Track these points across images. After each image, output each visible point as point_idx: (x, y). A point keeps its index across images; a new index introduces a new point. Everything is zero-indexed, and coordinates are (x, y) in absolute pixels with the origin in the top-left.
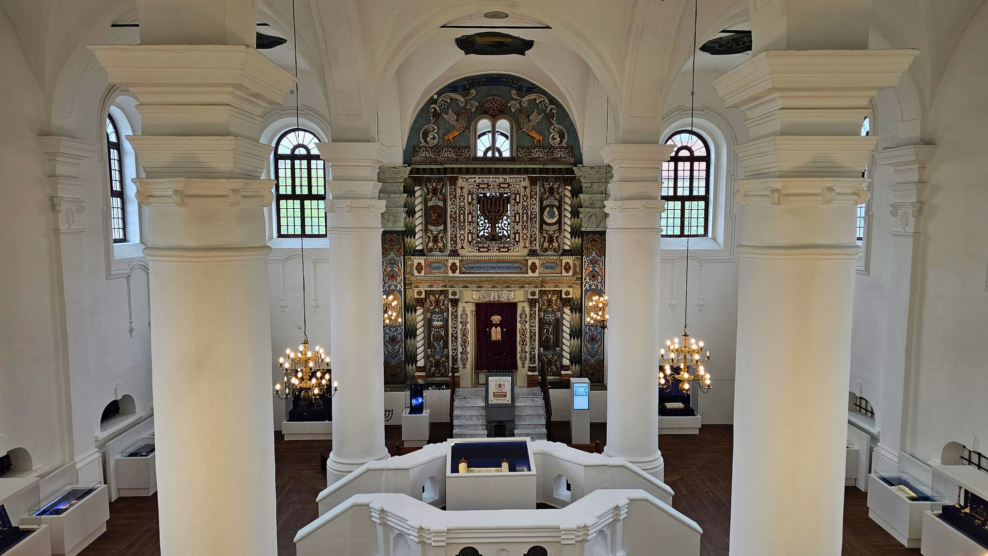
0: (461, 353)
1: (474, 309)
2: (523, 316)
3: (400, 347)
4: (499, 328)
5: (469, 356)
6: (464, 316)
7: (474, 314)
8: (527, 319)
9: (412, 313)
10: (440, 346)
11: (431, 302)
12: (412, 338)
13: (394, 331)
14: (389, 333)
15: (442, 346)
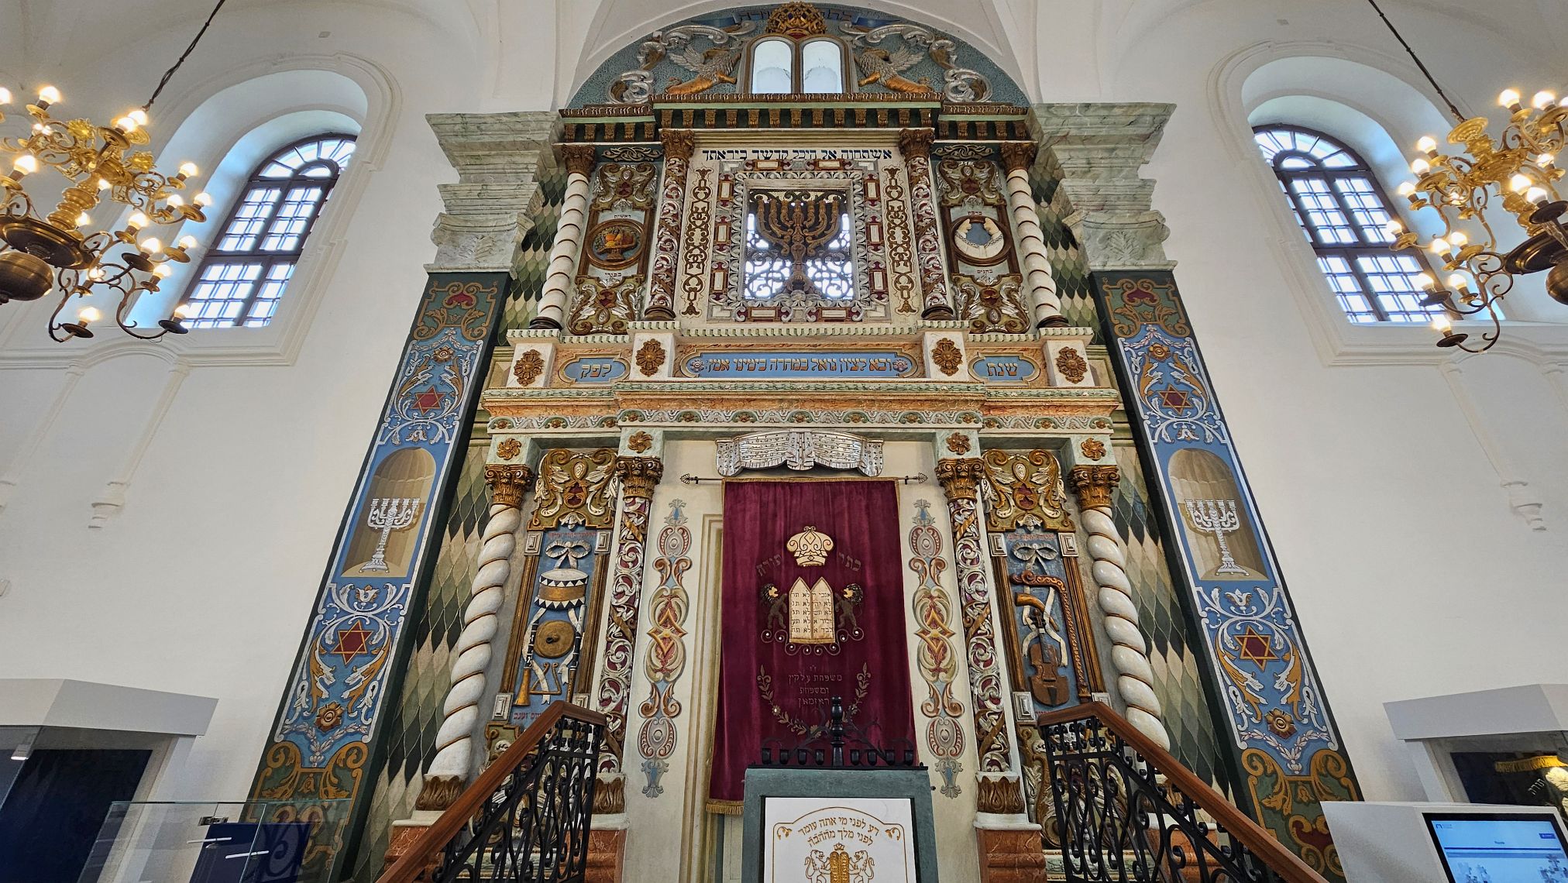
0: (646, 709)
1: (719, 509)
2: (926, 541)
3: (371, 674)
4: (822, 587)
5: (681, 724)
6: (676, 539)
7: (719, 531)
8: (946, 554)
9: (467, 534)
10: (557, 678)
11: (550, 490)
12: (444, 643)
13: (369, 604)
14: (344, 613)
15: (565, 679)
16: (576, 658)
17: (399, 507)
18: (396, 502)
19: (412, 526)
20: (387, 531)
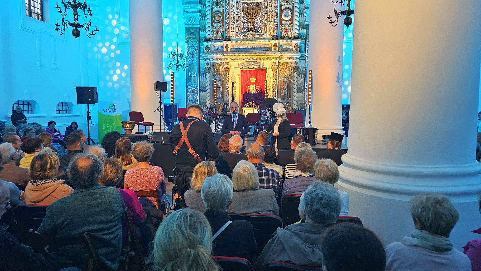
1: (239, 74)
2: (269, 78)
3: (196, 96)
4: (254, 85)
7: (239, 77)
8: (271, 80)
9: (203, 77)
10: (220, 97)
11: (214, 70)
12: (204, 92)
13: (193, 87)
14: (190, 88)
15: (221, 97)
16: (222, 94)
17: (193, 73)
18: (192, 72)
19: (196, 76)
20: (193, 77)
